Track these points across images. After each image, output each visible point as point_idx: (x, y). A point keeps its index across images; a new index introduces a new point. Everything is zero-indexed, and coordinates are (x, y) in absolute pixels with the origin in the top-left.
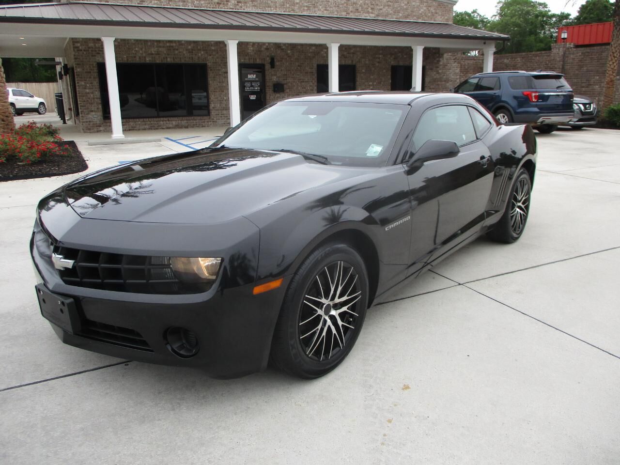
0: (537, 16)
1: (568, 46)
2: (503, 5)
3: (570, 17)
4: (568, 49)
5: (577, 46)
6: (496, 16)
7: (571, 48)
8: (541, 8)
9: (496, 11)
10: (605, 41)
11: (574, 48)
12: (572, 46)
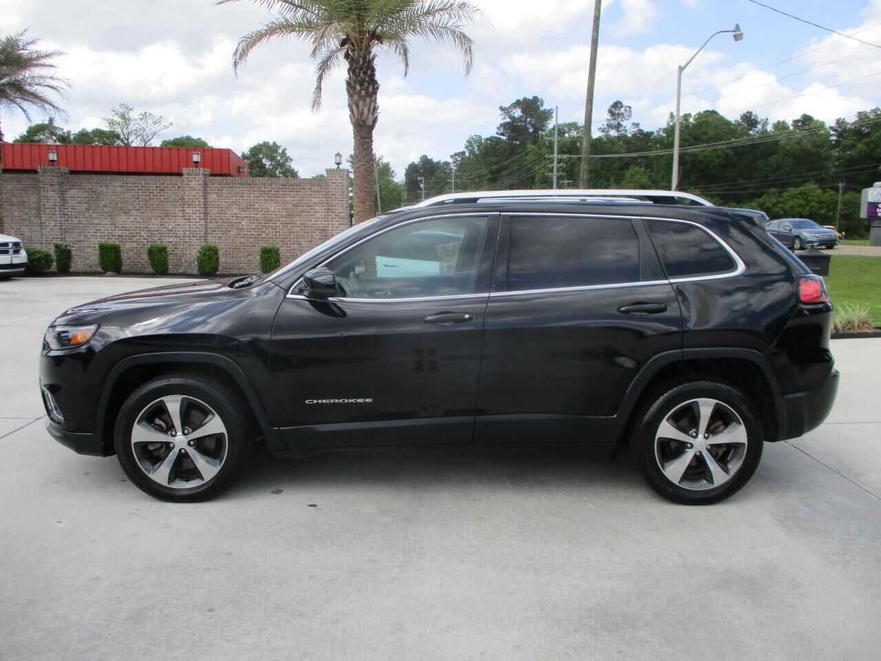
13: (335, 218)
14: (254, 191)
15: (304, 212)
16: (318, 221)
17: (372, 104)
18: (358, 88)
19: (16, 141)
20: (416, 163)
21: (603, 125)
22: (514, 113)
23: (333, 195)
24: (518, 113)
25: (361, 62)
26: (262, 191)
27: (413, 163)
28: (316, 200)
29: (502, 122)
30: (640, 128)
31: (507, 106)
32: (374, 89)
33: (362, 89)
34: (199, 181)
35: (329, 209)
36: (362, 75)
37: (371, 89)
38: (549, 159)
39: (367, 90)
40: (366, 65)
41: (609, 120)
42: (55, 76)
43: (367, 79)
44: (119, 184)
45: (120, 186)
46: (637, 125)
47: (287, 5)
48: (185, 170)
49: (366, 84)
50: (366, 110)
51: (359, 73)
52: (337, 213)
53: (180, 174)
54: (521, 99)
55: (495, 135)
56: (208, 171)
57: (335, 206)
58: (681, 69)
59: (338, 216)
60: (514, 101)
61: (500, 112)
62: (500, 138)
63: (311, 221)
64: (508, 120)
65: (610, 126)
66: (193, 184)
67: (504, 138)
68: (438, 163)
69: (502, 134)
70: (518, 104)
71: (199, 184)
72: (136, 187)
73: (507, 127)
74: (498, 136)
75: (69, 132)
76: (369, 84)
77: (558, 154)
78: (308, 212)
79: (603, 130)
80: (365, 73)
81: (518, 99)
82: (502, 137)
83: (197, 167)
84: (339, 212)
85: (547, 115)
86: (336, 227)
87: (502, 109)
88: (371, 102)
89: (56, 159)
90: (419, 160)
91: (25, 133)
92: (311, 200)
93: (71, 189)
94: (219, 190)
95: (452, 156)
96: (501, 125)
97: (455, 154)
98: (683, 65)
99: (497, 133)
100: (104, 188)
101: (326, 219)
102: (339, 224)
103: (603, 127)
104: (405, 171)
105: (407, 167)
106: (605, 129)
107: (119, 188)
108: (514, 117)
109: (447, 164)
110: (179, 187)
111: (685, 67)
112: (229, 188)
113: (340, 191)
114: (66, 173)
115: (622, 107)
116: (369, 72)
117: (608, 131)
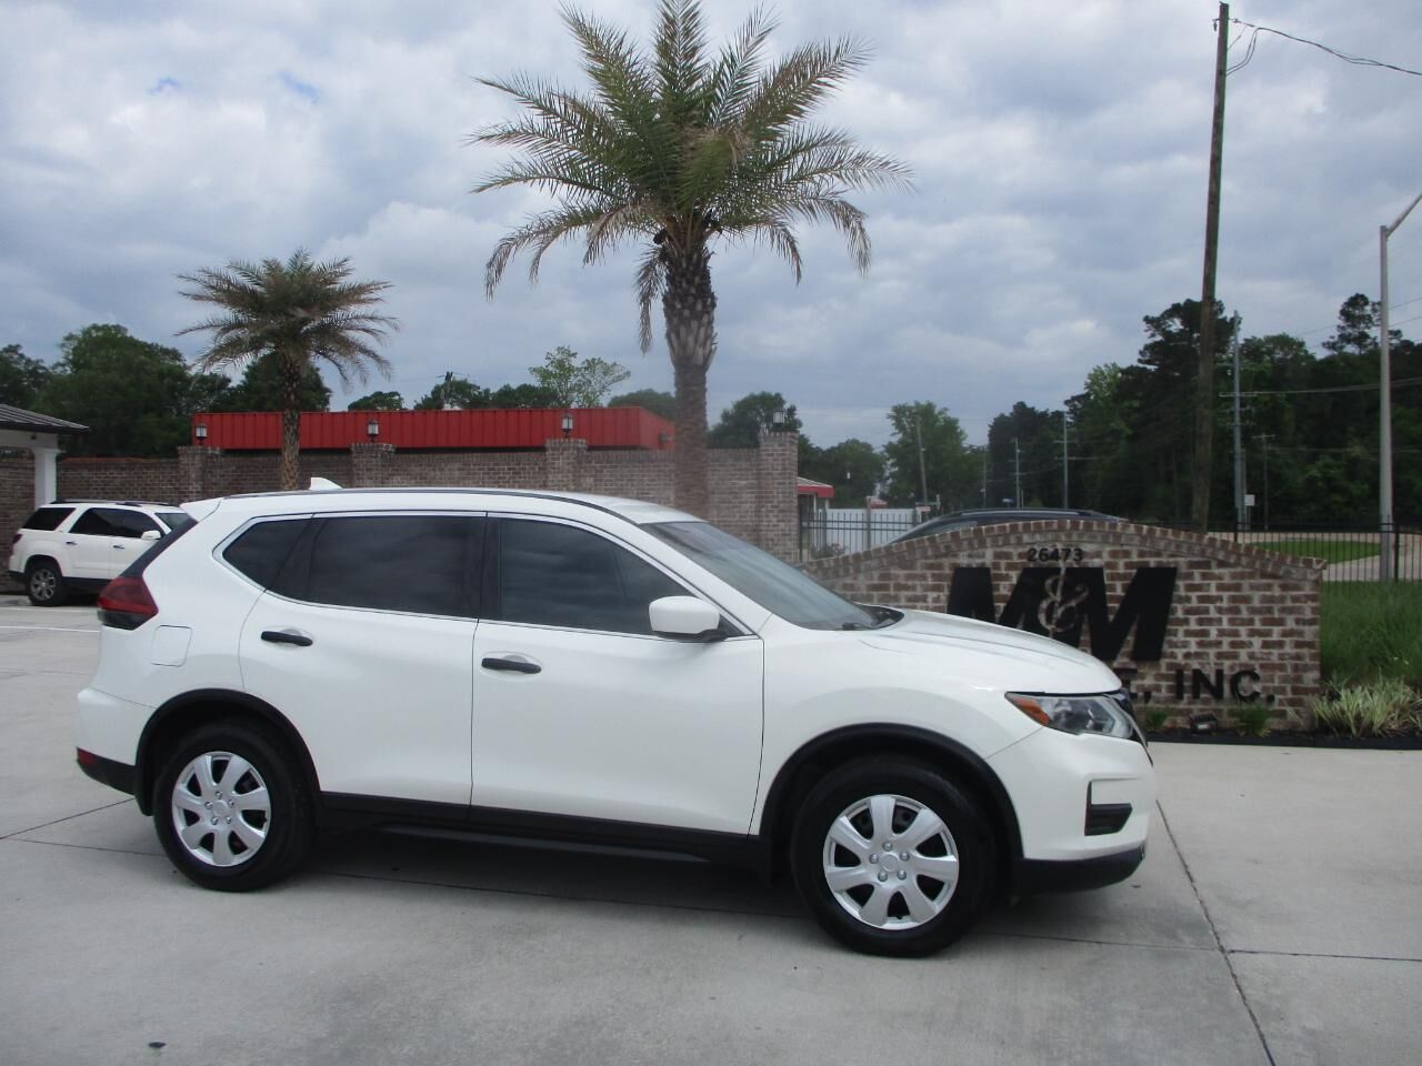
0: (162, 375)
1: (210, 452)
2: (80, 344)
3: (231, 385)
4: (211, 458)
5: (228, 452)
6: (63, 365)
7: (217, 456)
8: (168, 362)
9: (63, 354)
10: (272, 445)
11: (222, 456)
12: (217, 453)
13: (772, 512)
14: (648, 471)
15: (724, 502)
16: (745, 517)
17: (702, 331)
18: (679, 306)
19: (418, 407)
20: (1007, 414)
21: (1332, 337)
22: (1170, 326)
23: (768, 474)
24: (1176, 325)
25: (684, 265)
26: (660, 471)
27: (1002, 416)
28: (743, 483)
29: (1149, 341)
30: (1404, 338)
31: (1156, 313)
32: (704, 306)
33: (683, 308)
34: (568, 458)
35: (762, 497)
36: (684, 285)
37: (699, 307)
38: (1225, 399)
39: (692, 308)
40: (691, 268)
41: (1343, 328)
42: (379, 314)
43: (693, 291)
44: (457, 465)
45: (459, 469)
46: (1397, 334)
47: (575, 187)
48: (549, 443)
49: (690, 299)
50: (691, 340)
51: (681, 282)
52: (775, 504)
53: (542, 449)
54: (1182, 301)
55: (1135, 363)
56: (582, 443)
57: (772, 492)
58: (1385, 232)
59: (777, 507)
60: (1169, 307)
61: (1144, 325)
62: (1145, 369)
63: (734, 516)
64: (1159, 338)
65: (1345, 338)
66: (560, 463)
67: (1152, 368)
68: (1044, 414)
69: (1149, 362)
70: (1176, 310)
71: (568, 464)
72: (480, 469)
73: (1156, 349)
74: (1141, 365)
75: (487, 391)
76: (696, 298)
77: (1242, 390)
78: (730, 502)
79: (1331, 346)
80: (690, 282)
81: (1176, 302)
82: (1149, 367)
83: (567, 437)
84: (778, 502)
85: (1230, 326)
86: (774, 526)
87: (1147, 320)
88: (699, 328)
89: (377, 432)
90: (1011, 410)
91: (430, 396)
92: (734, 484)
93: (393, 475)
94: (597, 471)
95: (1067, 402)
96: (1147, 347)
97: (1074, 399)
98: (1389, 224)
99: (1140, 361)
100: (438, 473)
101: (758, 511)
102: (778, 521)
103: (1332, 340)
104: (989, 429)
105: (991, 422)
106: (1334, 344)
107: (457, 473)
108: (1170, 332)
109: (1059, 415)
110: (540, 468)
111: (1392, 230)
112: (612, 467)
113: (780, 467)
114: (390, 452)
115: (1366, 303)
116: (697, 279)
117: (1342, 347)
